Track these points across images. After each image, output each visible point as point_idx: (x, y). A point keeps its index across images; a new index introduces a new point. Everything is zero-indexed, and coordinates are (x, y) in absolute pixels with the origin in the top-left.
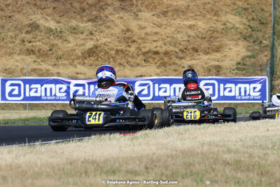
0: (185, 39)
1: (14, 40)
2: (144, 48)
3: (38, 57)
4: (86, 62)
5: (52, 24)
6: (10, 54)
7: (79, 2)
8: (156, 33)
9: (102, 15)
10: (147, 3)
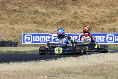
0: (100, 17)
1: (28, 17)
2: (83, 20)
3: (38, 25)
4: (58, 27)
5: (44, 11)
6: (27, 23)
7: (55, 1)
8: (88, 14)
9: (65, 7)
10: (84, 2)
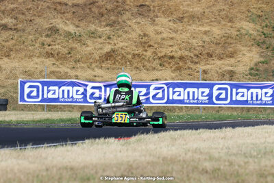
0: (199, 44)
1: (34, 43)
2: (160, 52)
3: (57, 60)
4: (103, 65)
5: (71, 29)
6: (30, 57)
7: (98, 7)
8: (172, 38)
9: (120, 20)
10: (163, 9)
